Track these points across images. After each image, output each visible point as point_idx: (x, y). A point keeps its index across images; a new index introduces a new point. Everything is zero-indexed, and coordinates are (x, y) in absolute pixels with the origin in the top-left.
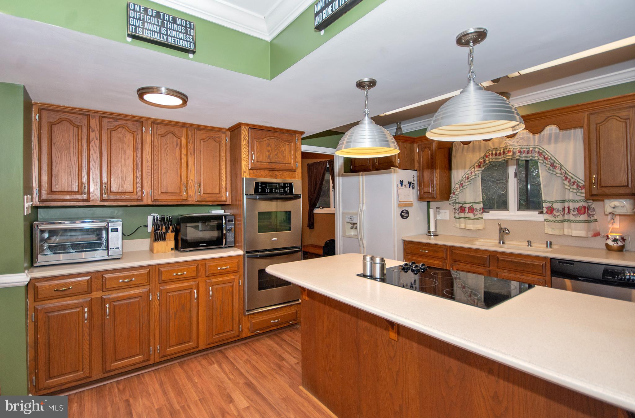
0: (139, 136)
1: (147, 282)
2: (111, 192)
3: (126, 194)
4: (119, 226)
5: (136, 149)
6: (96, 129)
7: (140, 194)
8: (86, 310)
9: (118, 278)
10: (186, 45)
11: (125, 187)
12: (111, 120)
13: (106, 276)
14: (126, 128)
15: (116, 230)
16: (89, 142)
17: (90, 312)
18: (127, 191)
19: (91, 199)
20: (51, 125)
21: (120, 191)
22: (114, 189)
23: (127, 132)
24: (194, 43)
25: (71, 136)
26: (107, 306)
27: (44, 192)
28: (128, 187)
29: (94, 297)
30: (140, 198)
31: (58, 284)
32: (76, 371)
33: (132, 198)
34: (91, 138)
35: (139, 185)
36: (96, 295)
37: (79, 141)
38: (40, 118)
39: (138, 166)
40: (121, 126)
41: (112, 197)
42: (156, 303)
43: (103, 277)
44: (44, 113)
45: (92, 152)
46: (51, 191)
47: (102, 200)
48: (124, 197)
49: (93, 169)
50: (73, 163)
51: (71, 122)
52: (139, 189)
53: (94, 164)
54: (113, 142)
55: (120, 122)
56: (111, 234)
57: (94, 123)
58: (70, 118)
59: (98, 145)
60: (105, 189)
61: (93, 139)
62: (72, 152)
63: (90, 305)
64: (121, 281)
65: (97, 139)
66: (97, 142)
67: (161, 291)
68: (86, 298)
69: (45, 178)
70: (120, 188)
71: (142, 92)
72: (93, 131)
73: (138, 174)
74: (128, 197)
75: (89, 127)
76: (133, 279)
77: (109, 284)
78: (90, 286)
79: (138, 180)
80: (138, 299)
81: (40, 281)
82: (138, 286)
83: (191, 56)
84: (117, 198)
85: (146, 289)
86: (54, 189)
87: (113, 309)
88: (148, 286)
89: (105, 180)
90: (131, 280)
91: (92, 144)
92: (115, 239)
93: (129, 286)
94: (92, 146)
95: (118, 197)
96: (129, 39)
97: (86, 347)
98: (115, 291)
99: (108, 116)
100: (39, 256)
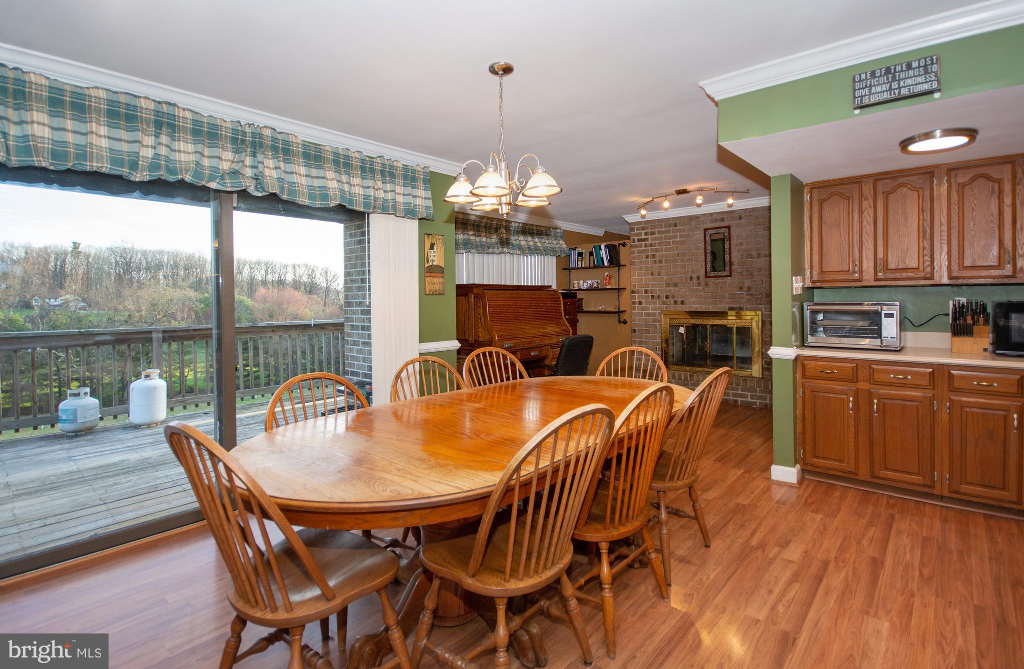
0: (927, 193)
1: (930, 385)
2: (888, 269)
3: (909, 270)
4: (895, 311)
5: (923, 211)
6: (869, 196)
7: (928, 270)
8: (851, 399)
9: (889, 372)
10: (926, 87)
11: (907, 262)
12: (888, 181)
13: (874, 366)
14: (909, 186)
15: (891, 316)
16: (861, 212)
17: (856, 402)
18: (910, 266)
19: (864, 278)
20: (821, 203)
21: (900, 267)
22: (892, 265)
23: (909, 191)
24: (937, 80)
25: (842, 210)
26: (875, 401)
27: (815, 273)
28: (912, 262)
29: (860, 388)
30: (928, 276)
31: (823, 365)
32: (842, 461)
33: (916, 276)
34: (864, 207)
35: (927, 258)
36: (863, 385)
37: (850, 214)
38: (811, 198)
39: (927, 235)
40: (902, 185)
41: (890, 276)
42: (945, 417)
43: (870, 367)
44: (815, 191)
45: (865, 223)
46: (822, 272)
47: (877, 280)
48: (904, 275)
49: (866, 243)
50: (843, 240)
51: (841, 195)
52: (927, 263)
53: (867, 237)
54: (890, 206)
55: (901, 180)
56: (885, 321)
57: (867, 189)
58: (841, 191)
59: (872, 215)
60: (880, 265)
61: (867, 208)
62: (842, 228)
63: (856, 394)
64: (892, 376)
65: (870, 207)
66: (871, 211)
67: (951, 401)
68: (852, 387)
69: (816, 258)
70: (900, 263)
71: (905, 144)
72: (865, 200)
73: (927, 245)
74: (911, 275)
75: (861, 195)
76: (909, 377)
77: (877, 377)
78: (855, 373)
79: (926, 252)
80: (917, 404)
81: (807, 360)
82: (916, 387)
83: (937, 95)
84: (896, 276)
85: (929, 394)
86: (824, 270)
87: (882, 408)
88: (932, 391)
89: (880, 255)
90: (906, 378)
91: (865, 214)
92: (890, 327)
93: (904, 385)
94: (865, 217)
95: (898, 275)
96: (857, 112)
97: (852, 440)
98: (885, 387)
99: (884, 177)
100: (809, 336)
